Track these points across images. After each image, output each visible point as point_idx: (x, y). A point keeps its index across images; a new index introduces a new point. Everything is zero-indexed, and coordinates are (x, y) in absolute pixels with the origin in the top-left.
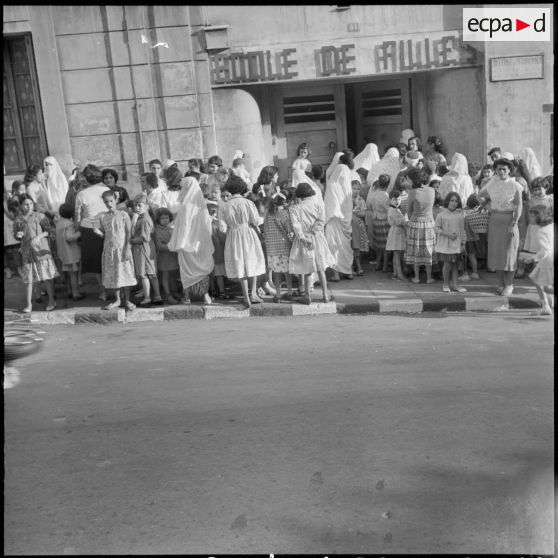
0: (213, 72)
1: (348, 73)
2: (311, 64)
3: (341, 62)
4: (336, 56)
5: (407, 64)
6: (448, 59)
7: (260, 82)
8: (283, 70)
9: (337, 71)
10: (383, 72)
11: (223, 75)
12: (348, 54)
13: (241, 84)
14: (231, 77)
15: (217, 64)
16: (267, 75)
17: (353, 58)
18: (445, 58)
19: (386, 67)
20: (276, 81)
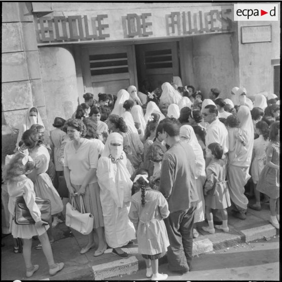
0: (39, 32)
1: (147, 36)
2: (119, 28)
3: (142, 27)
4: (138, 22)
5: (188, 29)
6: (214, 27)
7: (79, 42)
8: (98, 32)
9: (138, 33)
10: (171, 35)
11: (47, 35)
12: (147, 21)
13: (64, 43)
14: (55, 37)
15: (42, 26)
16: (85, 36)
17: (150, 24)
18: (212, 26)
19: (173, 32)
20: (93, 41)
